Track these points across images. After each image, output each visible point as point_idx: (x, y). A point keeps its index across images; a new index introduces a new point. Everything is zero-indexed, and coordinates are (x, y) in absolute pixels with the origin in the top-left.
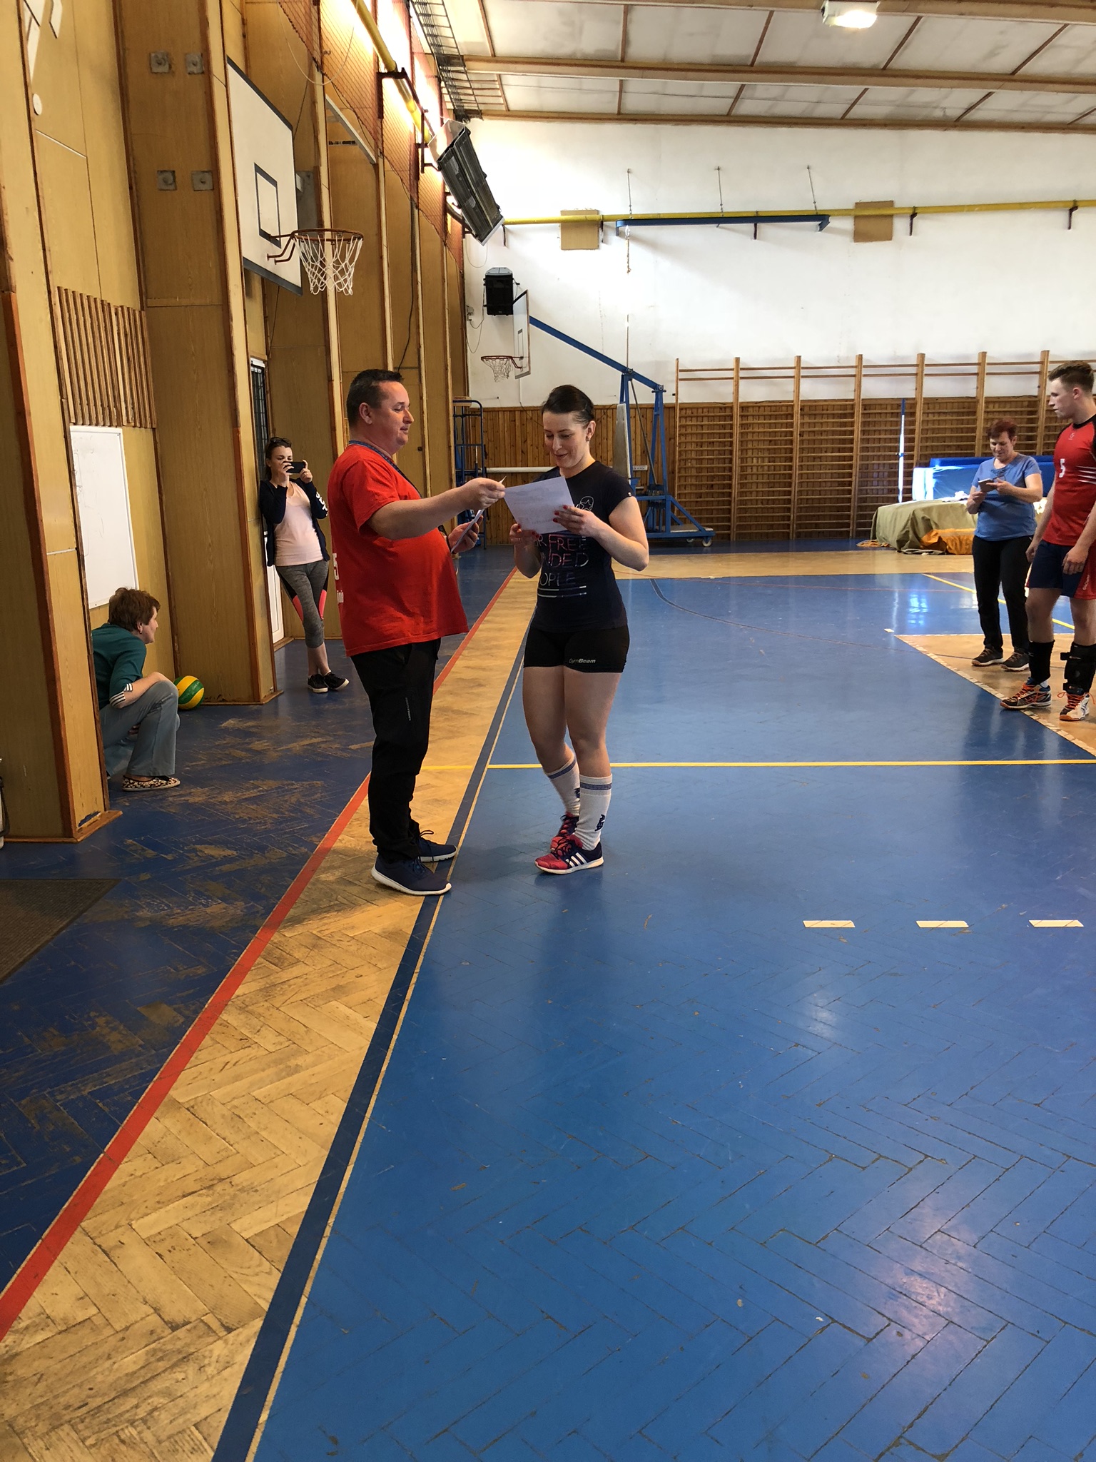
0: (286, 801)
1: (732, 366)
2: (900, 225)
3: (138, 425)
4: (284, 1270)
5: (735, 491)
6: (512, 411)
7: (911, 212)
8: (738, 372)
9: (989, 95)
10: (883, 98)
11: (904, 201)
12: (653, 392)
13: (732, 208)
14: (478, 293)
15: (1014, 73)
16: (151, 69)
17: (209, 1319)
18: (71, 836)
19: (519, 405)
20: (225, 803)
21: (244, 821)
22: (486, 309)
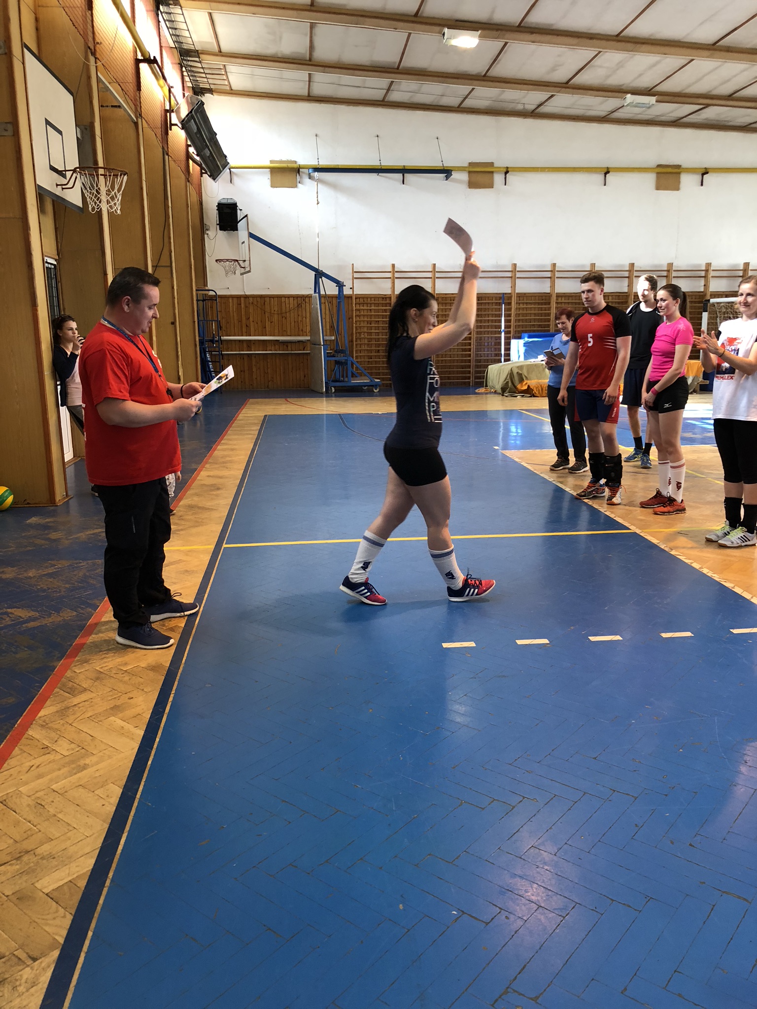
0: (75, 575)
1: (389, 270)
2: (498, 178)
4: (75, 914)
6: (238, 297)
7: (505, 170)
8: (394, 274)
9: (552, 96)
10: (484, 95)
11: (500, 163)
13: (387, 163)
14: (212, 216)
15: (567, 82)
17: (20, 953)
19: (243, 293)
20: (30, 578)
21: (44, 591)
22: (218, 226)
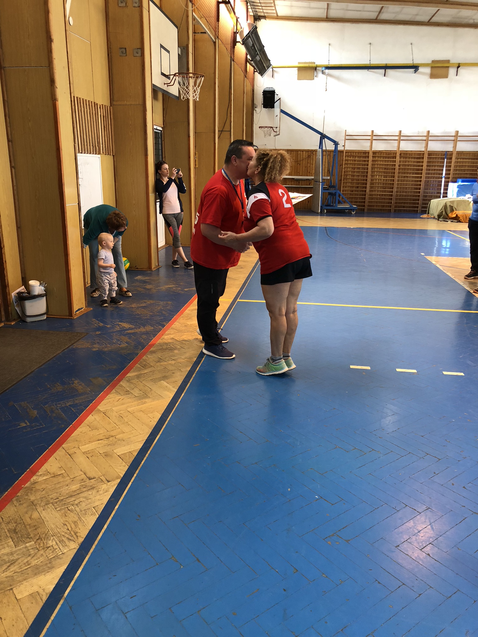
0: (156, 308)
1: (370, 134)
2: (452, 71)
3: (107, 154)
4: (130, 465)
5: (368, 190)
7: (457, 65)
8: (372, 137)
10: (446, 14)
11: (455, 60)
12: (334, 144)
13: (375, 62)
14: (259, 98)
16: (118, 4)
17: (102, 478)
18: (72, 316)
20: (133, 308)
21: (138, 315)
22: (262, 105)
